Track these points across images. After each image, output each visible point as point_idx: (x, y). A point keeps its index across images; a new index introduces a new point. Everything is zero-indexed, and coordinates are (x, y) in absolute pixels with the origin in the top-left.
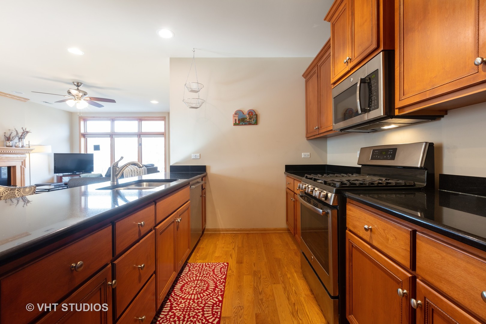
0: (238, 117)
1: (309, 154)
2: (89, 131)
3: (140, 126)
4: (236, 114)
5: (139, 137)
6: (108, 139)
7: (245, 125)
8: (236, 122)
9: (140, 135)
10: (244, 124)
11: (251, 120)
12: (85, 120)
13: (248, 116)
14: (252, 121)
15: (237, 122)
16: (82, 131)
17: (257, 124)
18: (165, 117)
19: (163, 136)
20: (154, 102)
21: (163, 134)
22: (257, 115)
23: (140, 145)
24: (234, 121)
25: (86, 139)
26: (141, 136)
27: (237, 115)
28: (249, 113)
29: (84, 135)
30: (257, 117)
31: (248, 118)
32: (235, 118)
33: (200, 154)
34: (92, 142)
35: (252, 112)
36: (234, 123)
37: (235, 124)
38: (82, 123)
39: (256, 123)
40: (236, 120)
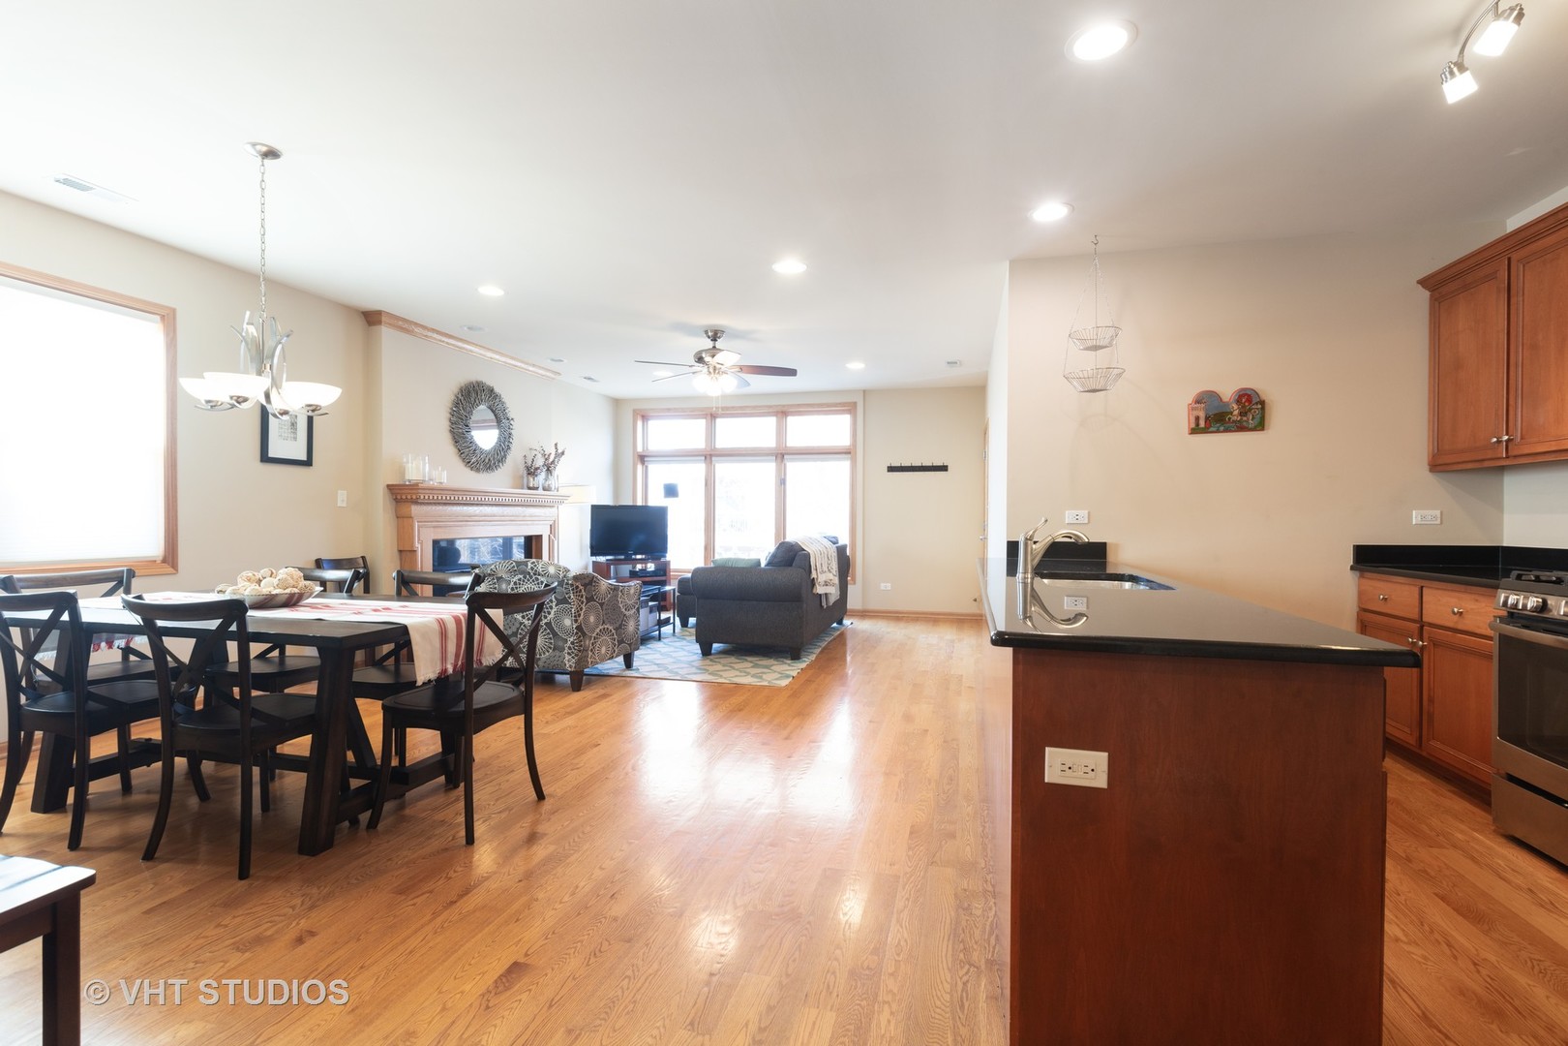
0: (1206, 410)
1: (1438, 513)
2: (654, 446)
3: (781, 432)
4: (1198, 401)
5: (779, 460)
6: (699, 468)
7: (1226, 430)
8: (1198, 424)
9: (781, 455)
10: (1222, 428)
11: (1245, 418)
12: (645, 418)
13: (1235, 407)
14: (1247, 421)
15: (1202, 424)
16: (640, 449)
17: (1263, 429)
18: (855, 404)
19: (849, 456)
20: (856, 366)
21: (850, 453)
22: (1262, 403)
23: (782, 482)
24: (1193, 420)
25: (647, 467)
26: (785, 457)
27: (1203, 405)
28: (1240, 397)
29: (642, 459)
30: (1263, 408)
31: (1236, 412)
32: (1196, 413)
33: (1089, 513)
34: (659, 475)
35: (1249, 396)
36: (1193, 425)
37: (1195, 430)
38: (639, 424)
39: (1261, 426)
40: (1197, 419)
